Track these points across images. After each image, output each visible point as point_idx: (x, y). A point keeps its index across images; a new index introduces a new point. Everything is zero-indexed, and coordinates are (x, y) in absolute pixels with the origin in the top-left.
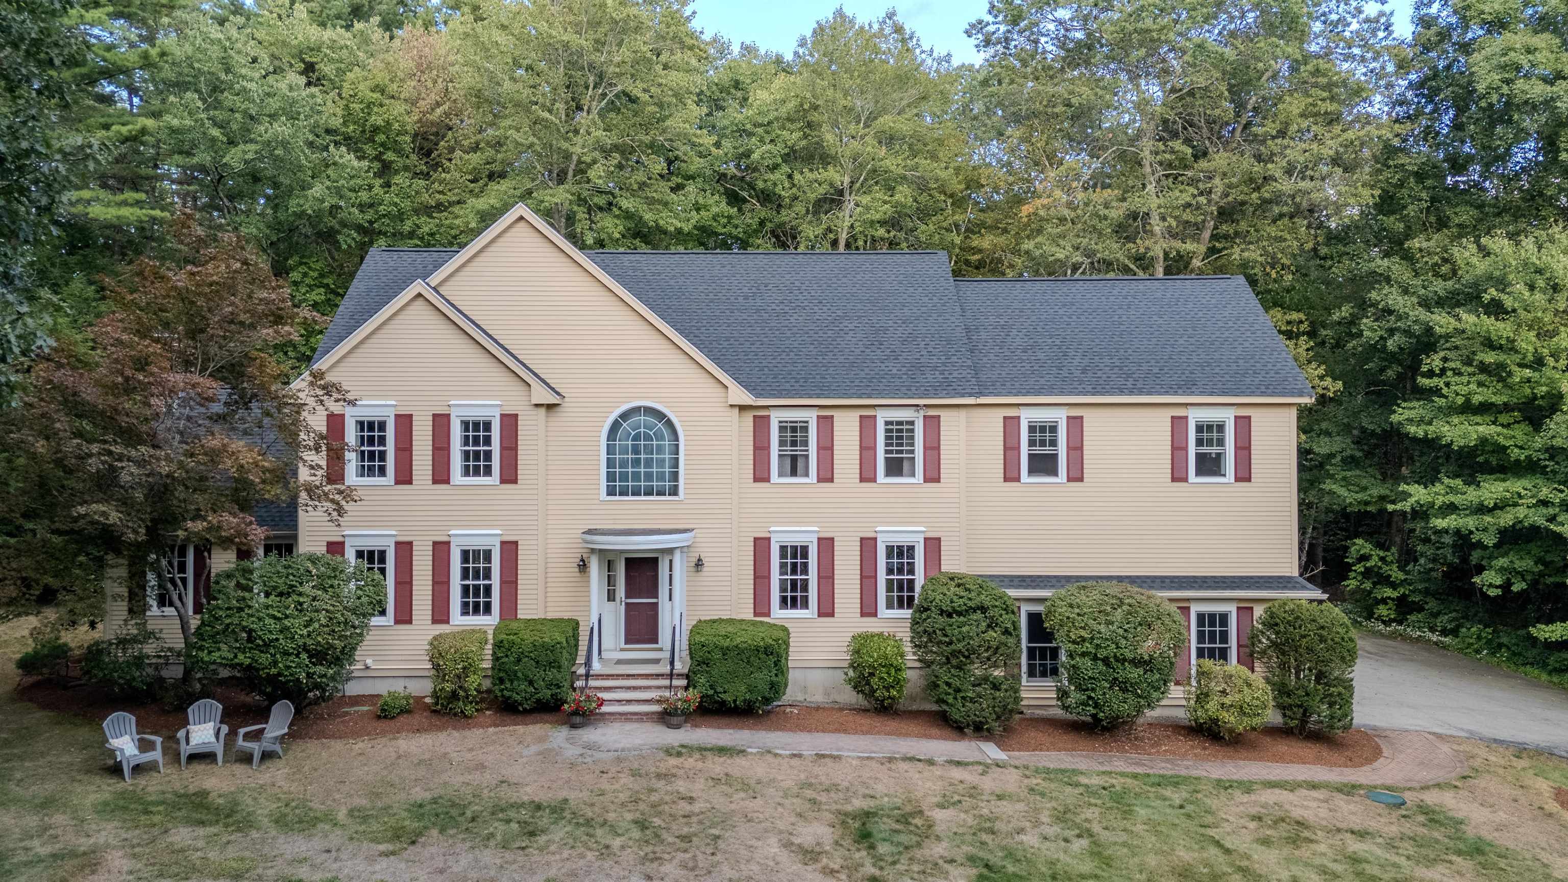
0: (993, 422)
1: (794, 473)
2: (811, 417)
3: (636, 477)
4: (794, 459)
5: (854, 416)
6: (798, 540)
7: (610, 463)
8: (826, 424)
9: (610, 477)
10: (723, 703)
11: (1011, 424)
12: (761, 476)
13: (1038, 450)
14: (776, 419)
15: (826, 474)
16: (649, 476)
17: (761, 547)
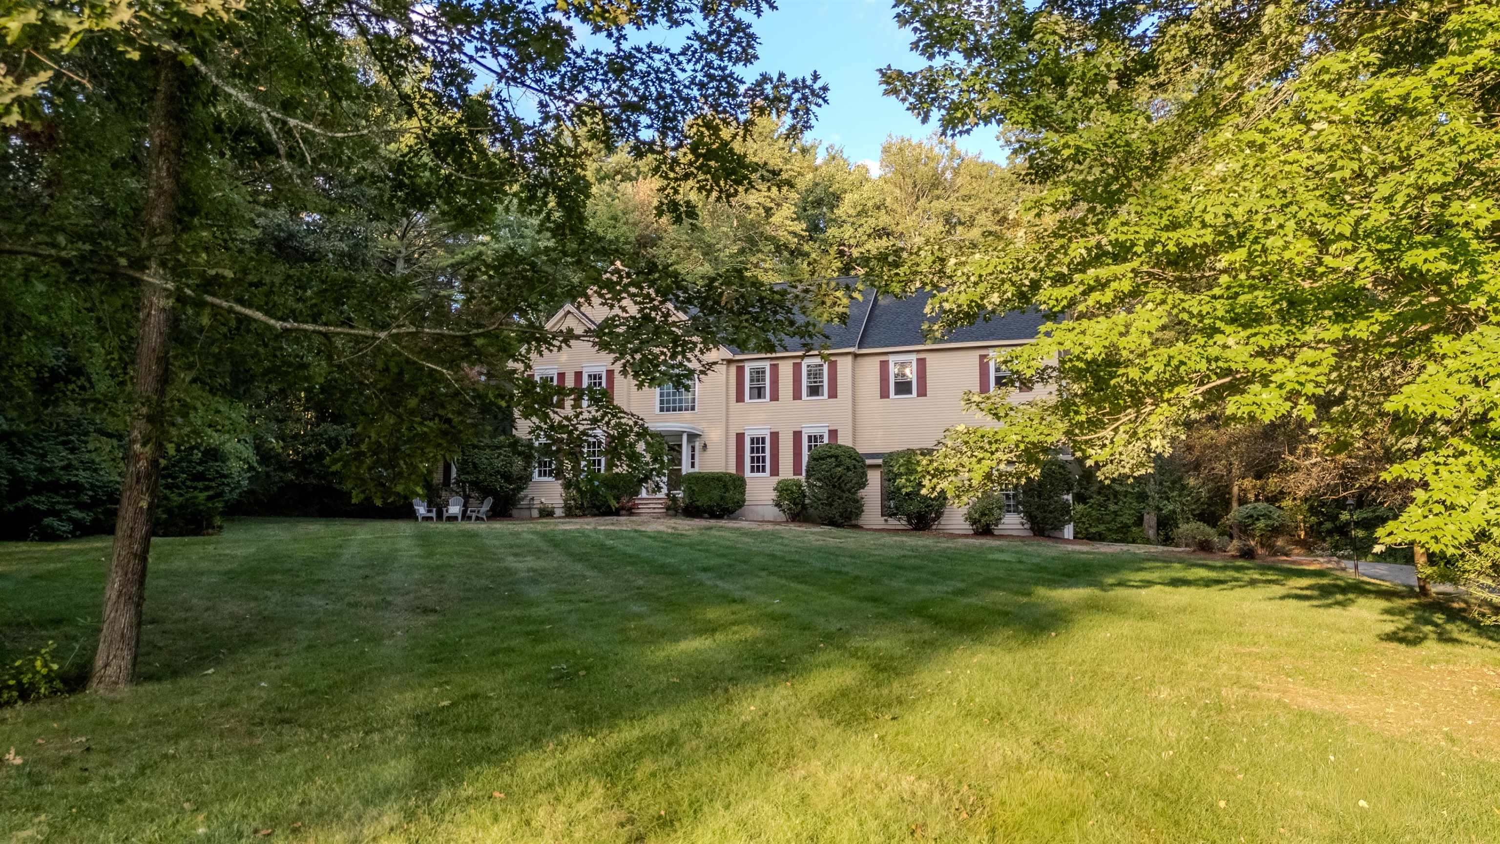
0: (875, 363)
1: (759, 397)
2: (767, 365)
3: (674, 401)
4: (759, 389)
5: (790, 363)
6: (759, 434)
7: (661, 395)
8: (775, 369)
9: (662, 402)
10: (697, 507)
11: (884, 365)
12: (740, 398)
13: (901, 379)
14: (748, 367)
15: (775, 397)
16: (681, 401)
17: (740, 437)
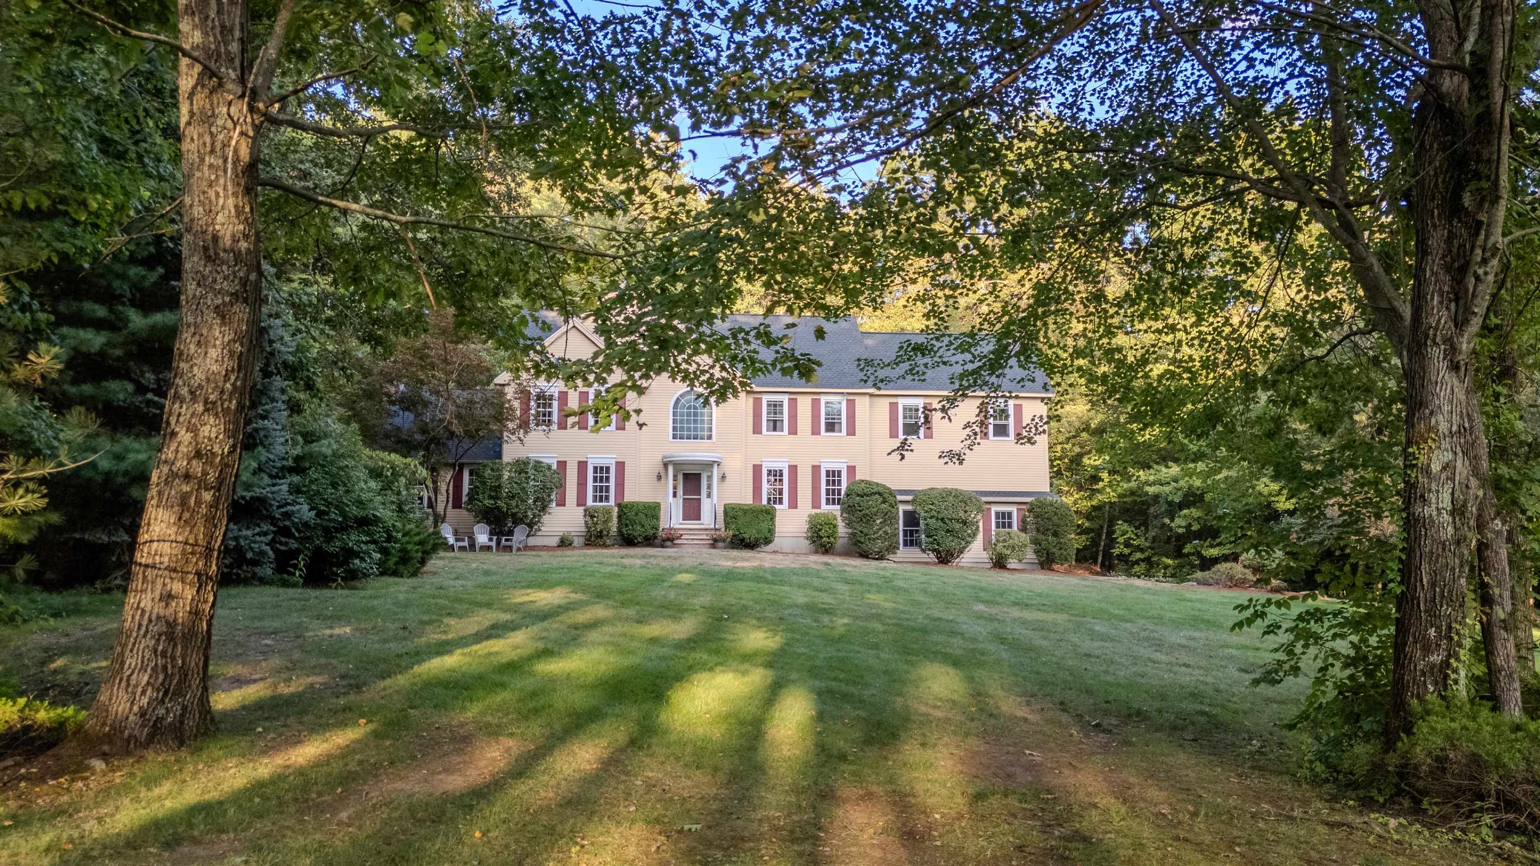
0: (884, 404)
1: (775, 429)
2: (785, 399)
3: (689, 429)
4: (775, 422)
5: (809, 398)
6: (776, 466)
7: (674, 421)
8: (793, 403)
9: (675, 429)
11: (893, 407)
12: (757, 430)
13: (908, 421)
14: (765, 399)
15: (793, 431)
16: (696, 429)
17: (757, 469)
